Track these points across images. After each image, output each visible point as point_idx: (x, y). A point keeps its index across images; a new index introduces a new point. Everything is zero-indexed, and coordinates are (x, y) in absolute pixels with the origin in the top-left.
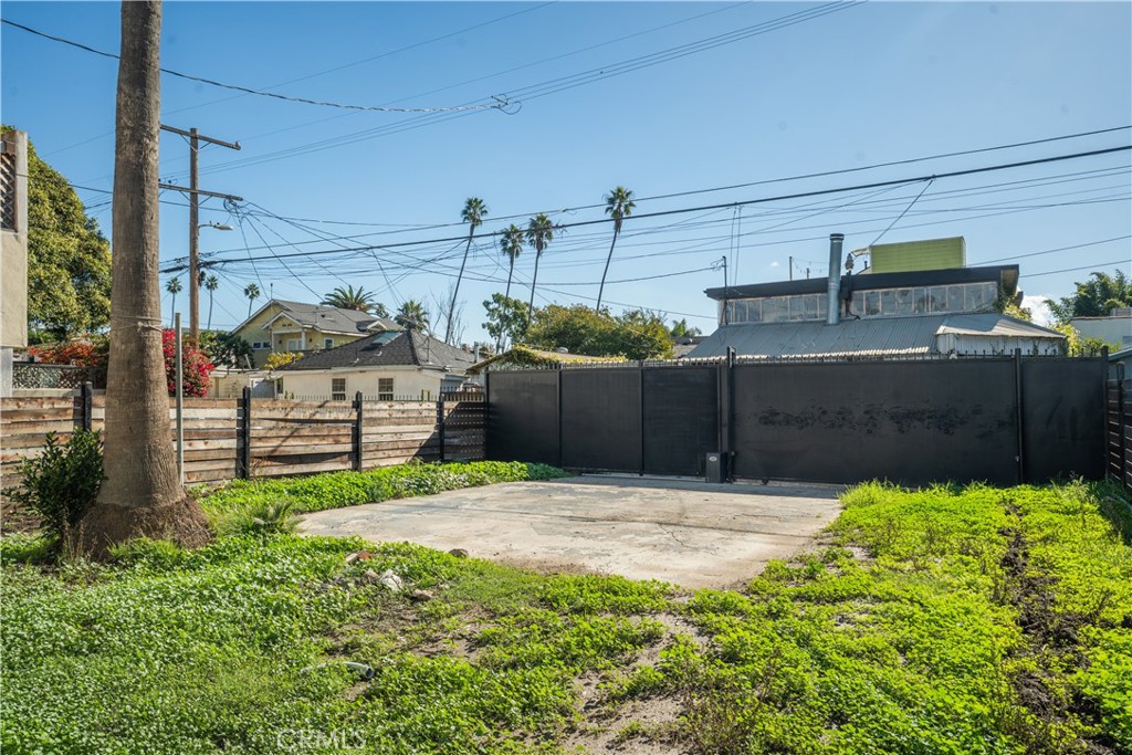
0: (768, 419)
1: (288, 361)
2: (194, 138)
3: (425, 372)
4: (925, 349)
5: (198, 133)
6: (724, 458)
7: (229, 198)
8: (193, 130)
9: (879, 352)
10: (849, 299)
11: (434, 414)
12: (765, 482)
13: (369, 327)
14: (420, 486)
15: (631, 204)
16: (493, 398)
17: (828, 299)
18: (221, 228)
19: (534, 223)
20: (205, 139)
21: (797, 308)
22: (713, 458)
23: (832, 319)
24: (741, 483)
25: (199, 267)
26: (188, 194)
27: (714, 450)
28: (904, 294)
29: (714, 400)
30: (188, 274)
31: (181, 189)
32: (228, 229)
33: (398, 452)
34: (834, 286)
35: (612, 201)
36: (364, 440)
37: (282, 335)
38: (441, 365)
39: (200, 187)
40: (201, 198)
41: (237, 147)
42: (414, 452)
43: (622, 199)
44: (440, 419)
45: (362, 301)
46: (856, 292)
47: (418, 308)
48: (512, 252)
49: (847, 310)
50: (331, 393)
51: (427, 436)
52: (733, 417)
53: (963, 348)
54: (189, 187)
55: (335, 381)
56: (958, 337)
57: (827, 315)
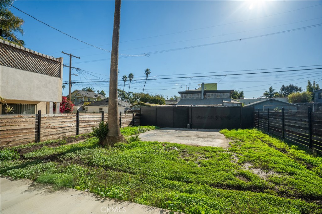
0: (198, 117)
1: (88, 104)
2: (71, 56)
3: (121, 107)
4: (221, 105)
5: (72, 55)
6: (190, 125)
7: (78, 69)
8: (71, 54)
9: (213, 105)
10: (205, 95)
11: (132, 116)
12: (198, 129)
13: (97, 96)
14: (141, 131)
15: (150, 72)
16: (142, 113)
17: (201, 95)
18: (76, 75)
19: (130, 75)
20: (73, 56)
21: (195, 96)
22: (188, 125)
23: (202, 99)
24: (192, 129)
25: (71, 83)
26: (69, 68)
27: (188, 123)
28: (212, 94)
29: (188, 114)
30: (69, 85)
31: (68, 67)
32: (77, 75)
33: (127, 124)
34: (203, 92)
35: (146, 71)
36: (122, 121)
37: (78, 97)
38: (124, 105)
39: (72, 66)
40: (72, 69)
41: (79, 58)
42: (129, 124)
43: (148, 71)
44: (133, 117)
45: (92, 90)
46: (206, 94)
47: (104, 92)
48: (125, 81)
49: (205, 97)
50: (99, 111)
51: (131, 121)
52: (191, 117)
53: (228, 105)
54: (69, 66)
55: (100, 108)
56: (227, 103)
57: (201, 97)
